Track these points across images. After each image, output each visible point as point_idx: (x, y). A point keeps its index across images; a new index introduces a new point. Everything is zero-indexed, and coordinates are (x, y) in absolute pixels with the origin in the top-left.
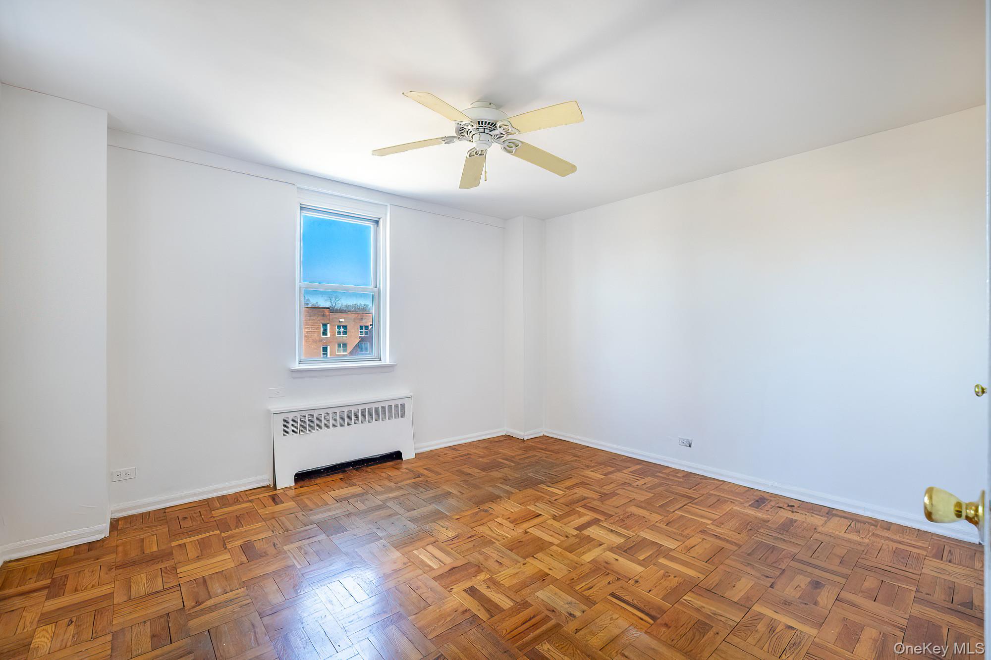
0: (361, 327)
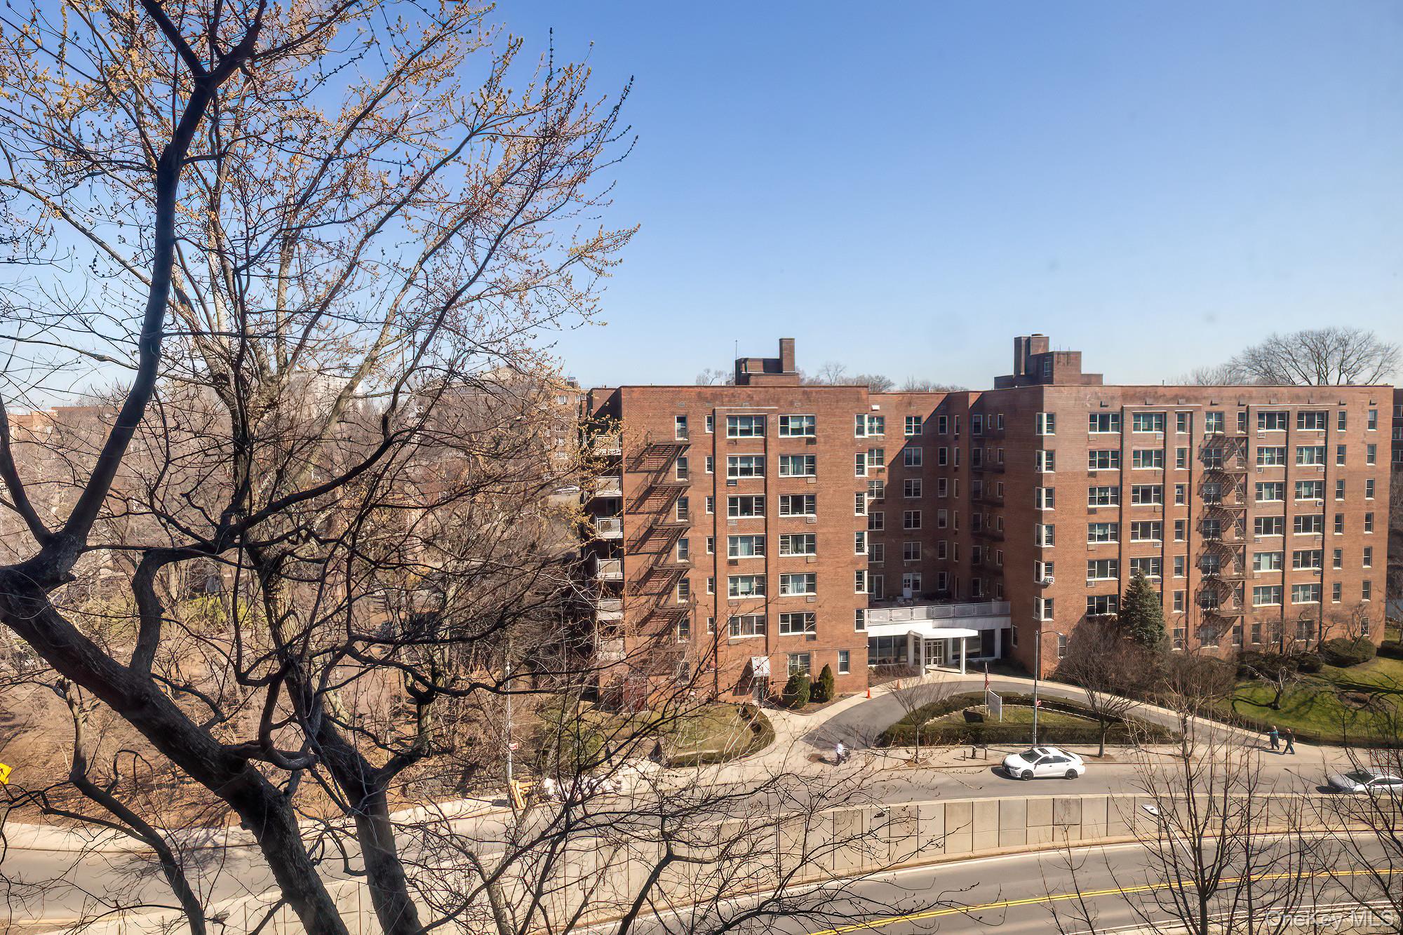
0: (909, 419)
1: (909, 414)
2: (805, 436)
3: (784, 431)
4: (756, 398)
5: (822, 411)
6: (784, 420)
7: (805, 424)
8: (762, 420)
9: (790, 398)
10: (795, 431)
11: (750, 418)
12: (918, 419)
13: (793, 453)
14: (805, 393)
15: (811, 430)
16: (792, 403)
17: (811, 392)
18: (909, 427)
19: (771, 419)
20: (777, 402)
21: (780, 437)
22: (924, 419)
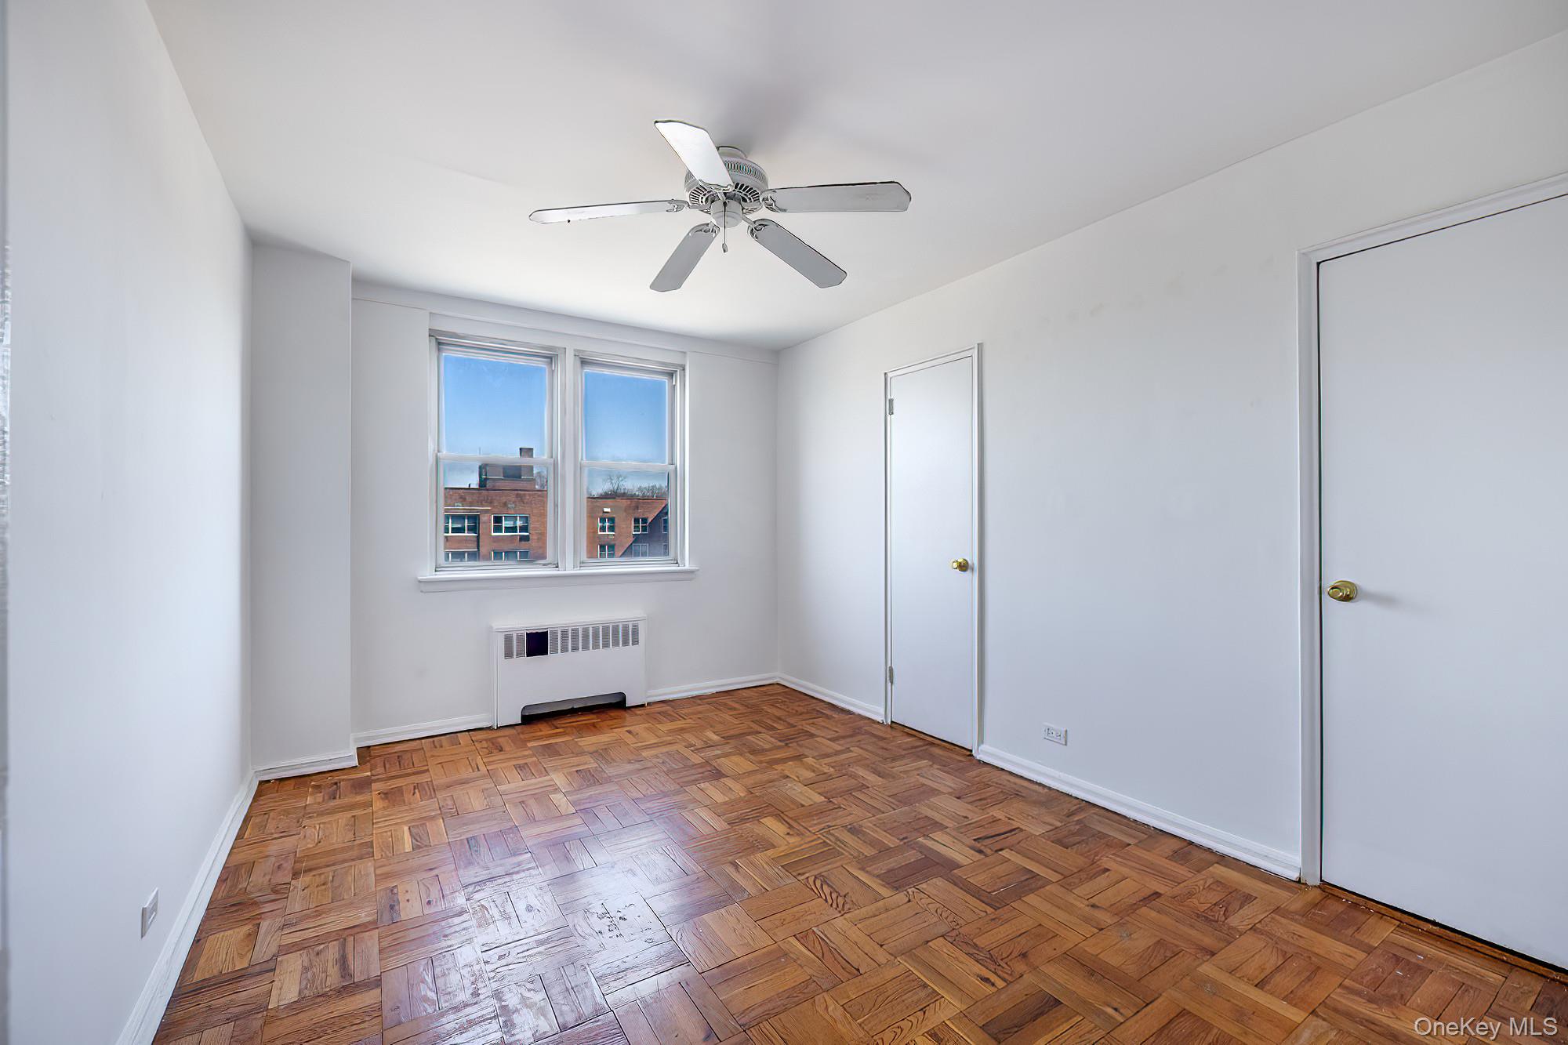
1: (637, 516)
2: (518, 533)
3: (498, 529)
4: (469, 499)
5: (535, 511)
6: (498, 520)
7: (519, 523)
8: (475, 519)
9: (504, 499)
10: (508, 529)
11: (462, 517)
12: (644, 520)
13: (506, 549)
14: (517, 495)
15: (524, 529)
16: (505, 504)
17: (524, 495)
18: (636, 528)
19: (484, 518)
20: (491, 503)
21: (493, 534)
22: (650, 520)
